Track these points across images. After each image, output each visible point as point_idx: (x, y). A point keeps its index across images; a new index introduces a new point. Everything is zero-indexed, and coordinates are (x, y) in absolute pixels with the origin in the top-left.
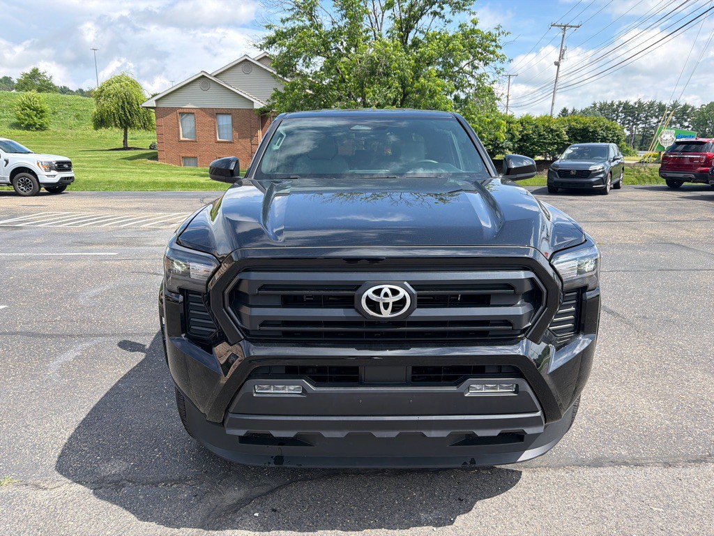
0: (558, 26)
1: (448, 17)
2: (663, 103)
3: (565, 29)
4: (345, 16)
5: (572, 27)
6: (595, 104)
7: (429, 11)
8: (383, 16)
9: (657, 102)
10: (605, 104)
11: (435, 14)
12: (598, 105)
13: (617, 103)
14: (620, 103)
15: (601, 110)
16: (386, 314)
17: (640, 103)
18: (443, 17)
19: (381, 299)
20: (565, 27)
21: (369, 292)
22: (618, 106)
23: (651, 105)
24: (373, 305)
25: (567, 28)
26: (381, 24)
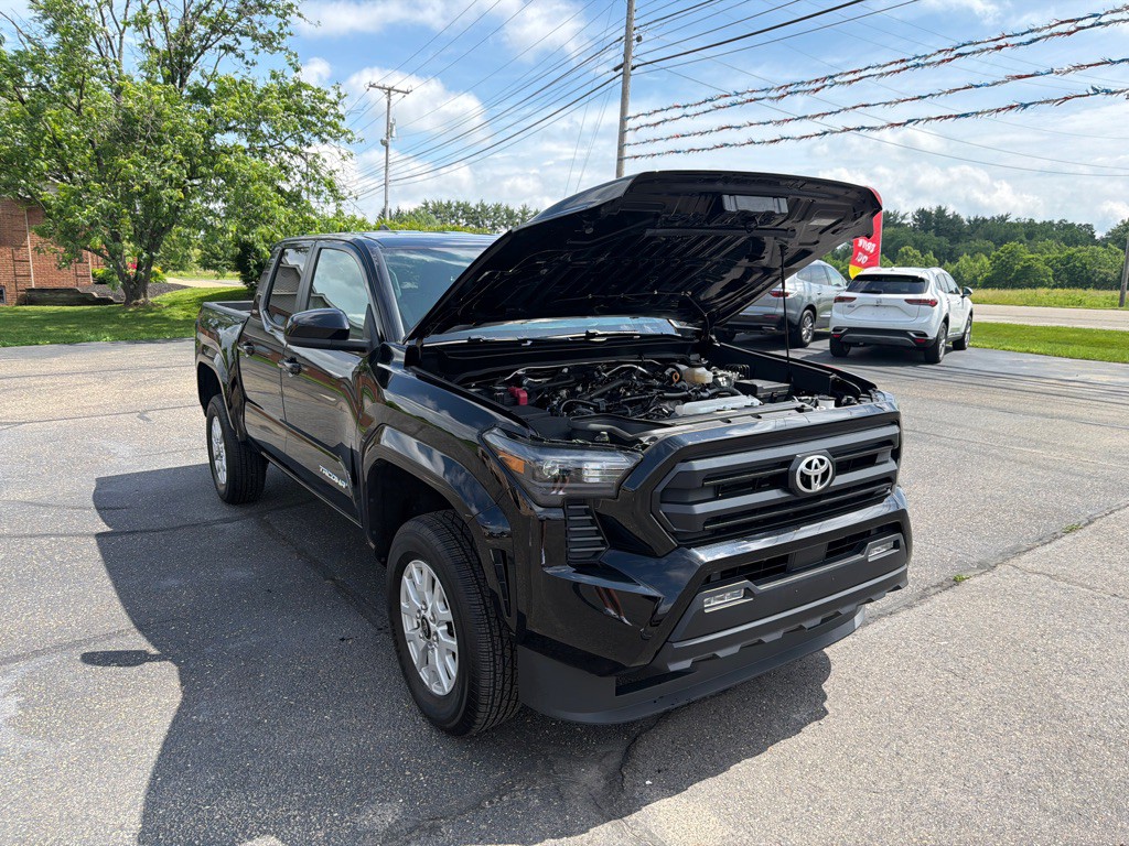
0: (380, 88)
1: (250, 56)
2: (511, 208)
3: (389, 93)
4: (53, 30)
5: (398, 91)
6: (426, 204)
7: (216, 45)
8: (121, 38)
9: (504, 205)
10: (440, 205)
11: (228, 49)
12: (430, 205)
13: (455, 204)
14: (459, 205)
15: (435, 212)
16: (817, 487)
17: (483, 205)
18: (243, 56)
19: (812, 472)
20: (389, 90)
21: (802, 467)
22: (457, 208)
23: (497, 209)
24: (806, 481)
25: (392, 93)
26: (120, 51)
